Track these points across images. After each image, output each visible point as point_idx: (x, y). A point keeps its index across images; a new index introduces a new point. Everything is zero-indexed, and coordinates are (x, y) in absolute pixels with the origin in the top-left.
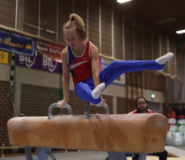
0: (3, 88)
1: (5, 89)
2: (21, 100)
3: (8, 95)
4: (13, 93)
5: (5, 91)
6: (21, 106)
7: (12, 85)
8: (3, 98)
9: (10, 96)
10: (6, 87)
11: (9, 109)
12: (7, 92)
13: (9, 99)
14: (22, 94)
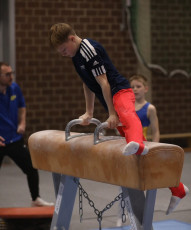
0: (110, 11)
1: (114, 13)
2: (153, 35)
3: (122, 26)
4: (133, 21)
5: (115, 18)
6: (154, 48)
7: (128, 3)
8: (111, 34)
9: (126, 28)
10: (115, 9)
11: (126, 55)
12: (120, 21)
13: (124, 33)
14: (153, 21)
